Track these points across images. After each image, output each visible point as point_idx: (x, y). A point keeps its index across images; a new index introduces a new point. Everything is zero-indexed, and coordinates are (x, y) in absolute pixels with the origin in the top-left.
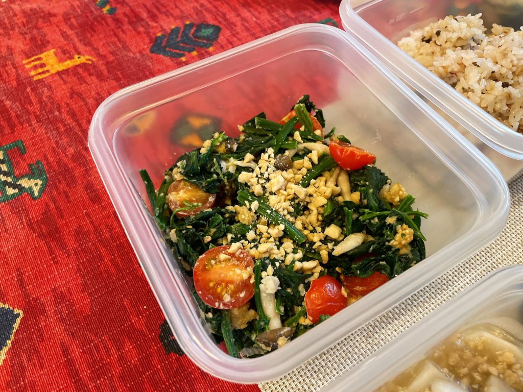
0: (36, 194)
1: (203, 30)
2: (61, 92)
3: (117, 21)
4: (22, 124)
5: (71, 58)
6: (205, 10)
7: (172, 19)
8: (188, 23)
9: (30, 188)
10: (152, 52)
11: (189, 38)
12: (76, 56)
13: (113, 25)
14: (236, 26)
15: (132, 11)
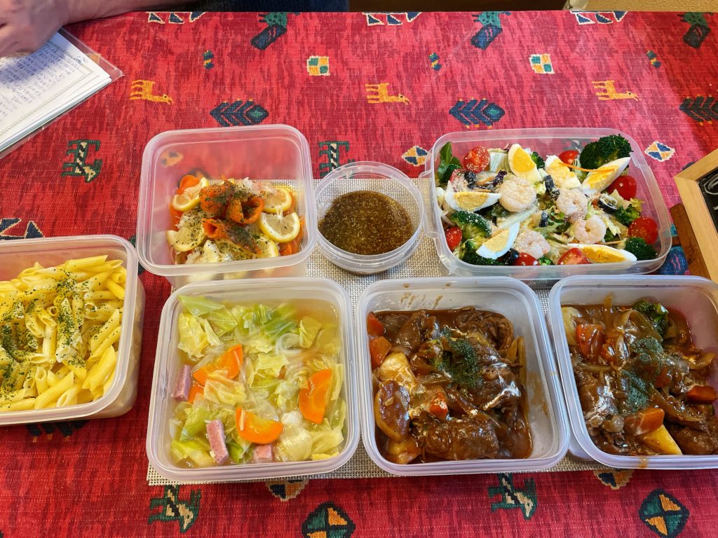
0: (89, 179)
1: (256, 112)
2: (139, 116)
3: (207, 76)
4: (107, 131)
5: (161, 95)
6: (270, 95)
7: (243, 92)
8: (251, 100)
9: (88, 174)
10: (211, 114)
11: (242, 115)
12: (165, 95)
13: (202, 77)
14: (279, 117)
15: (223, 72)
